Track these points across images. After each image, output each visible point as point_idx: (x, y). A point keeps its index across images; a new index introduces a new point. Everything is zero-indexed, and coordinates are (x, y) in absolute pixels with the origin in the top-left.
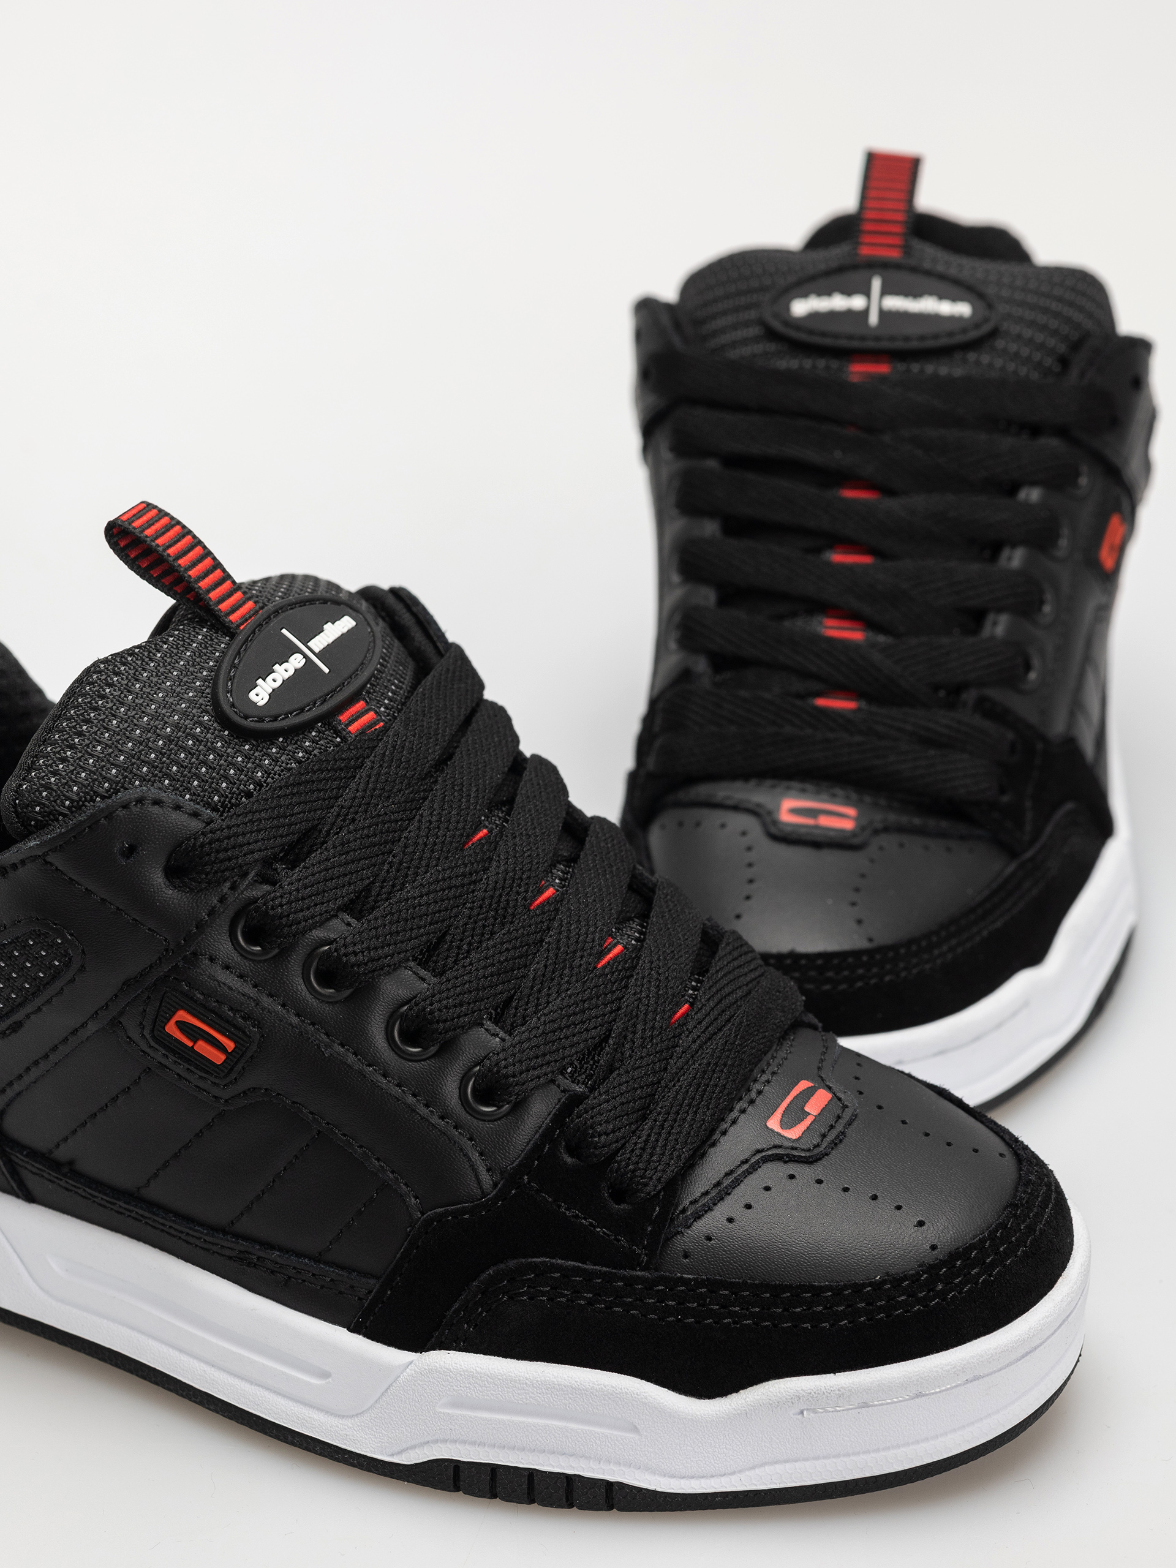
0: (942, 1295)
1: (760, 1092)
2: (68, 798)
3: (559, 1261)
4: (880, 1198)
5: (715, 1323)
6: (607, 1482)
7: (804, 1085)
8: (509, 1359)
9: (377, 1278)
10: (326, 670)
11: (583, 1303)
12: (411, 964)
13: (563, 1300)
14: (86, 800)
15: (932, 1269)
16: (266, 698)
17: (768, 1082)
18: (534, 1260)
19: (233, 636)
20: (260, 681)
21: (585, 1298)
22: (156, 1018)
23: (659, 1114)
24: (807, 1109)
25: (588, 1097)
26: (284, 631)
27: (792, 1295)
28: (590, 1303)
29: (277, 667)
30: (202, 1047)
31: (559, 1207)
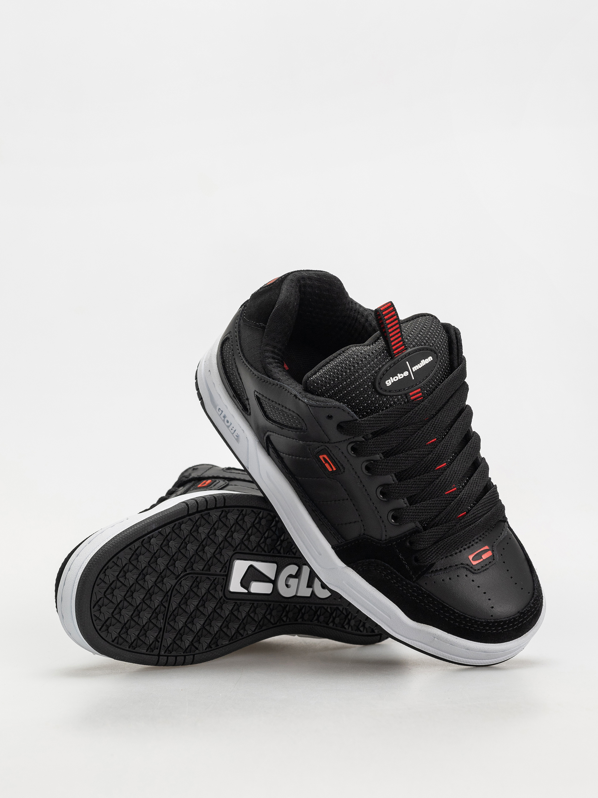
0: (487, 630)
1: (472, 545)
2: (321, 389)
3: (392, 568)
4: (486, 593)
5: (424, 605)
6: (377, 624)
7: (486, 548)
8: (367, 582)
9: (346, 541)
10: (413, 379)
11: (392, 582)
12: (393, 475)
13: (388, 578)
14: (325, 393)
15: (488, 623)
16: (391, 384)
17: (477, 543)
18: (386, 564)
19: (392, 358)
20: (391, 378)
21: (394, 581)
22: (319, 452)
23: (439, 544)
24: (483, 557)
25: (421, 532)
26: (407, 362)
27: (447, 610)
28: (394, 583)
29: (399, 375)
30: (327, 465)
31: (400, 554)
